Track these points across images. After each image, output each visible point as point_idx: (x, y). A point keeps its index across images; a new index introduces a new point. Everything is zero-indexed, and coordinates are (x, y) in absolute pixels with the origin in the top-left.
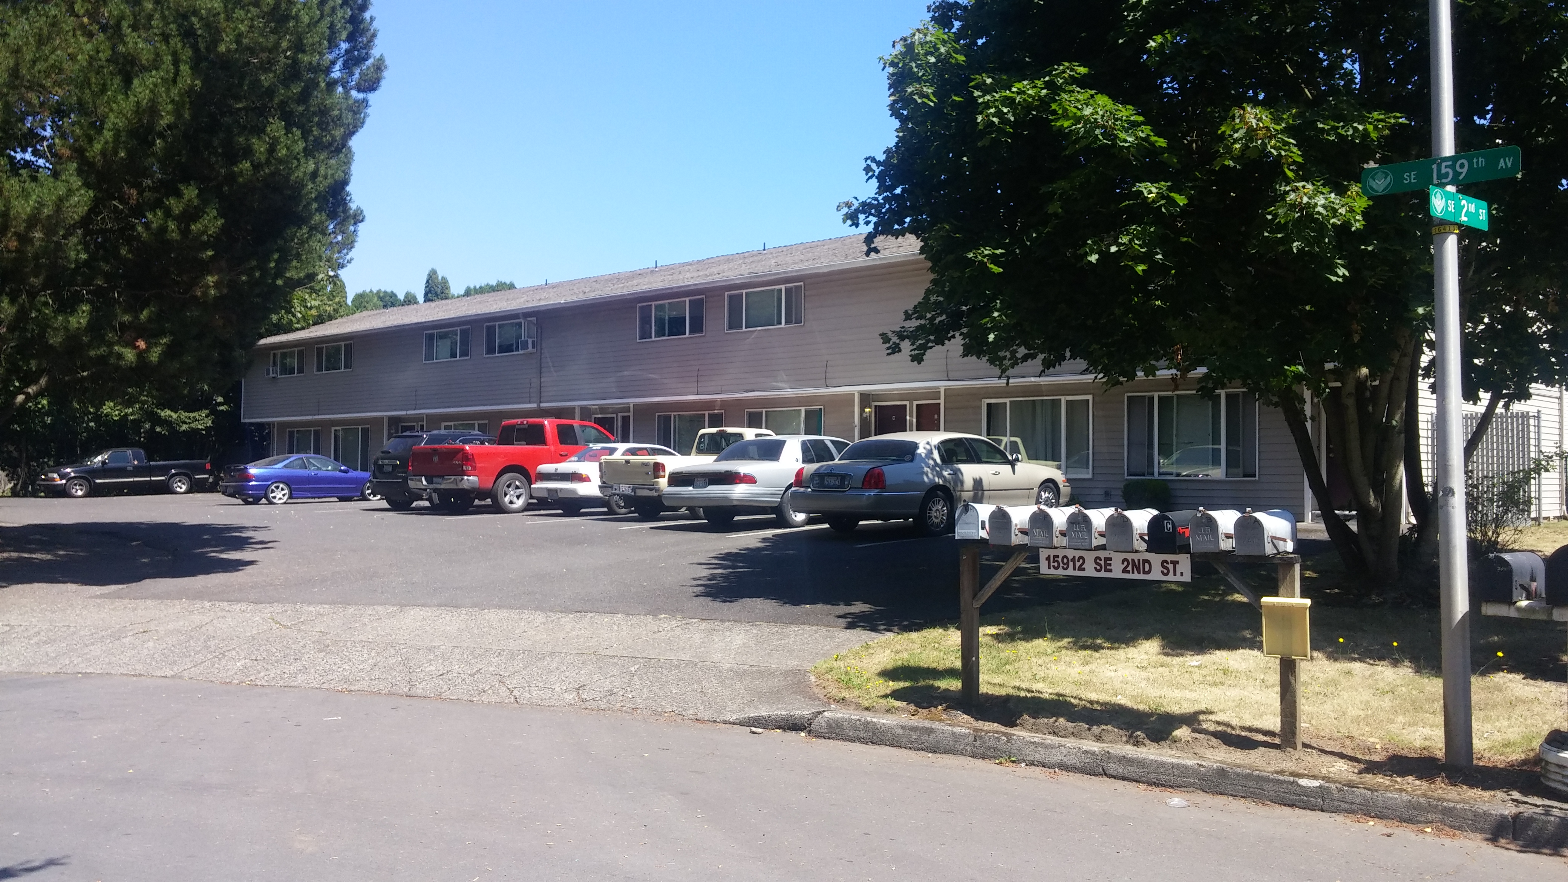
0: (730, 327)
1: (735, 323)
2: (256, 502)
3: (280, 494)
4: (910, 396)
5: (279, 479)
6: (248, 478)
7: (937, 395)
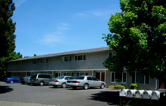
0: (75, 60)
1: (76, 60)
2: (9, 83)
3: (12, 82)
4: (101, 71)
5: (12, 80)
6: (7, 80)
7: (104, 71)
